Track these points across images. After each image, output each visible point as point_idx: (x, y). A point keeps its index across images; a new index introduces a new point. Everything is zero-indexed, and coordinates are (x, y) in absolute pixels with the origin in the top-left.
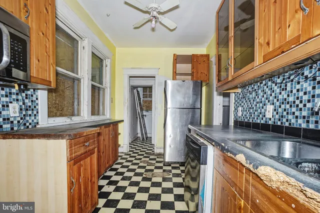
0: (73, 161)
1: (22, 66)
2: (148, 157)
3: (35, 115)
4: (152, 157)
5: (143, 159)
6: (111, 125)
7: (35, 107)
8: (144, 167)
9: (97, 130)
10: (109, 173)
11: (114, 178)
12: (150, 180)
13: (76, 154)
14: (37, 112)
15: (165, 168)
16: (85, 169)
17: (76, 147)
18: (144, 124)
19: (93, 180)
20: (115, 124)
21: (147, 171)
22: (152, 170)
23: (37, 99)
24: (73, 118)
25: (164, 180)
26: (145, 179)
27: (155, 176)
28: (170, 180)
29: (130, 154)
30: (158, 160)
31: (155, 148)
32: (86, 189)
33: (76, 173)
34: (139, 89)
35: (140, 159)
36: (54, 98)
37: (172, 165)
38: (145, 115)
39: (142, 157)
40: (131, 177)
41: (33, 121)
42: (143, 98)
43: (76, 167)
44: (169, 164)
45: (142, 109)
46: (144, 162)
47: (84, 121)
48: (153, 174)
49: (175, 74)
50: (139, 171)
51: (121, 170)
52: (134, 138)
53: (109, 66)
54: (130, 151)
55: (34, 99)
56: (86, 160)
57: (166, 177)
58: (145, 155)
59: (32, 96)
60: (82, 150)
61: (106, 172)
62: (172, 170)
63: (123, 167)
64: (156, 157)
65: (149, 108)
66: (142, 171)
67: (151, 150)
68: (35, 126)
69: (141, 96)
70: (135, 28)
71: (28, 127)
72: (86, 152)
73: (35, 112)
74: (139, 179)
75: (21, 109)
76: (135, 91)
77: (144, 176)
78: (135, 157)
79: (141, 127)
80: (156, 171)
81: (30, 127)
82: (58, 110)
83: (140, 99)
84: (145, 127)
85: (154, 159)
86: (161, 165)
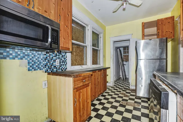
0: (76, 89)
1: (56, 42)
2: (126, 91)
3: (66, 65)
4: (128, 91)
5: (122, 92)
6: (102, 70)
7: (65, 61)
8: (122, 97)
9: (91, 73)
10: (101, 98)
11: (103, 101)
12: (124, 106)
13: (77, 86)
14: (66, 64)
15: (136, 100)
16: (83, 95)
17: (78, 82)
18: (124, 70)
19: (88, 101)
20: (105, 69)
21: (123, 100)
22: (127, 100)
23: (66, 57)
24: (83, 66)
25: (135, 109)
26: (121, 105)
27: (128, 105)
28: (139, 110)
29: (114, 88)
30: (132, 93)
31: (130, 85)
32: (83, 106)
33: (77, 96)
34: (121, 49)
35: (120, 92)
36: (75, 56)
37: (142, 99)
38: (125, 65)
39: (121, 90)
40: (112, 102)
41: (65, 67)
42: (124, 54)
43: (77, 93)
44: (140, 98)
45: (123, 61)
46: (122, 94)
47: (88, 68)
48: (127, 103)
49: (144, 36)
50: (118, 99)
51: (107, 97)
52: (118, 78)
53: (102, 37)
54: (114, 86)
55: (65, 57)
56: (84, 89)
57: (136, 107)
58: (123, 89)
59: (64, 56)
60: (81, 84)
61: (99, 96)
62: (142, 103)
63: (109, 95)
64: (130, 92)
65: (127, 60)
66: (120, 99)
67: (128, 86)
68: (66, 70)
69: (122, 53)
70: (114, 12)
71: (63, 70)
72: (84, 85)
73: (65, 64)
74: (117, 104)
75: (60, 62)
76: (118, 50)
77: (121, 103)
78: (117, 90)
79: (122, 72)
80: (129, 101)
81: (64, 70)
82: (76, 62)
83: (121, 55)
84: (125, 72)
85: (129, 93)
86: (134, 97)
